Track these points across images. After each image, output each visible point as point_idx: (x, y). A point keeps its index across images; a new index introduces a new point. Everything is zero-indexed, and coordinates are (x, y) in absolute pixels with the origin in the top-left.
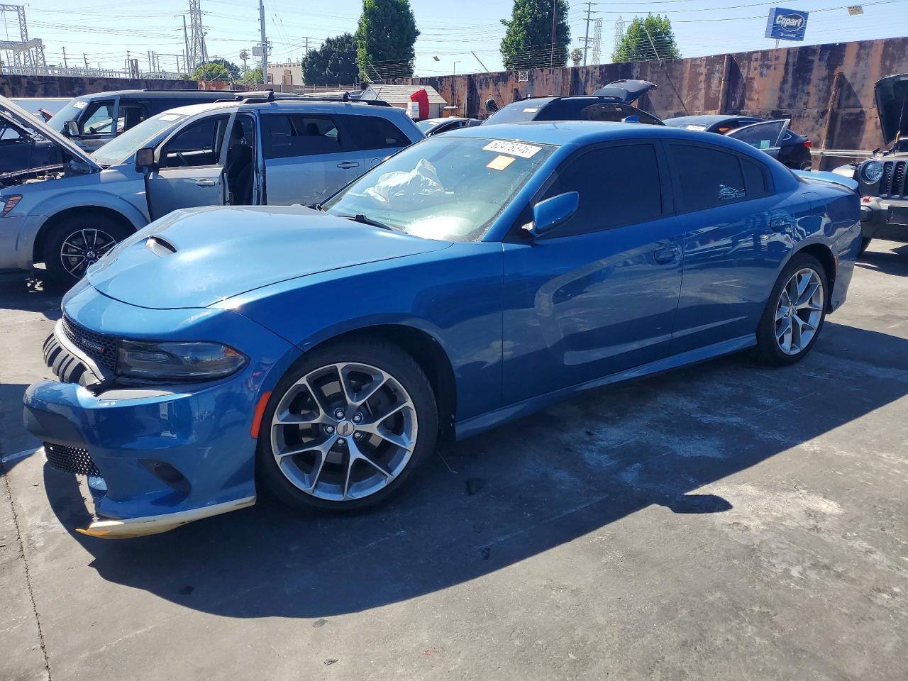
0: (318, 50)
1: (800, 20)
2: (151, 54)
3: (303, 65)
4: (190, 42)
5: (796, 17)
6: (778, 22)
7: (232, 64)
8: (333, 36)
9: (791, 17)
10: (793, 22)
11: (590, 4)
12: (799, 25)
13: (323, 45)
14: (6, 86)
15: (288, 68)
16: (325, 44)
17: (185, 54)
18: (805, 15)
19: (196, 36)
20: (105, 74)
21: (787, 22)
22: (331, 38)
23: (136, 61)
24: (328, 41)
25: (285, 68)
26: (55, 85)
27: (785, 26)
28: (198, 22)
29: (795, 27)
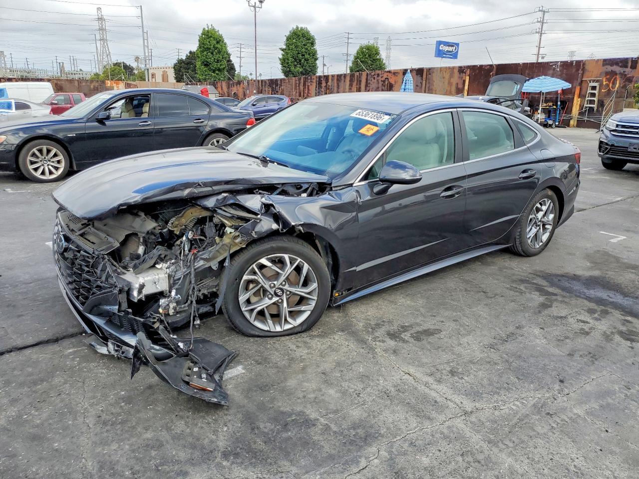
0: (184, 58)
1: (454, 48)
2: (72, 58)
3: (174, 68)
4: (99, 50)
5: (453, 46)
6: (441, 48)
7: (130, 65)
9: (449, 46)
10: (450, 49)
12: (454, 50)
15: (165, 69)
16: (189, 55)
17: (96, 59)
18: (458, 45)
19: (103, 46)
21: (446, 48)
23: (63, 63)
25: (163, 70)
27: (445, 50)
28: (105, 37)
29: (452, 51)
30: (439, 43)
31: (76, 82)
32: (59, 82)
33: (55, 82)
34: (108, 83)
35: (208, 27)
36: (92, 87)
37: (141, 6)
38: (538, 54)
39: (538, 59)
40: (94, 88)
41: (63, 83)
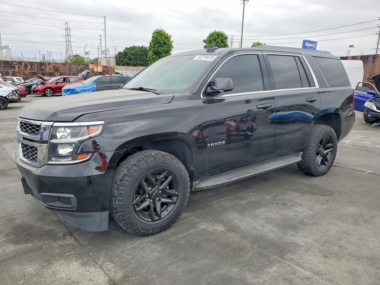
0: (122, 52)
1: (314, 45)
2: (48, 52)
3: (116, 58)
5: (313, 43)
6: (306, 45)
8: (128, 47)
9: (311, 43)
10: (312, 45)
11: (232, 36)
12: (314, 46)
13: (124, 50)
18: (316, 42)
19: (68, 45)
20: (31, 60)
22: (127, 47)
23: (45, 55)
24: (126, 48)
25: (108, 59)
26: (35, 65)
27: (309, 46)
28: (69, 39)
29: (313, 47)
30: (305, 42)
31: (68, 65)
32: (56, 65)
33: (54, 65)
34: (90, 66)
35: (160, 29)
36: (79, 69)
37: (105, 16)
38: (377, 49)
39: (377, 51)
40: (80, 69)
41: (59, 65)
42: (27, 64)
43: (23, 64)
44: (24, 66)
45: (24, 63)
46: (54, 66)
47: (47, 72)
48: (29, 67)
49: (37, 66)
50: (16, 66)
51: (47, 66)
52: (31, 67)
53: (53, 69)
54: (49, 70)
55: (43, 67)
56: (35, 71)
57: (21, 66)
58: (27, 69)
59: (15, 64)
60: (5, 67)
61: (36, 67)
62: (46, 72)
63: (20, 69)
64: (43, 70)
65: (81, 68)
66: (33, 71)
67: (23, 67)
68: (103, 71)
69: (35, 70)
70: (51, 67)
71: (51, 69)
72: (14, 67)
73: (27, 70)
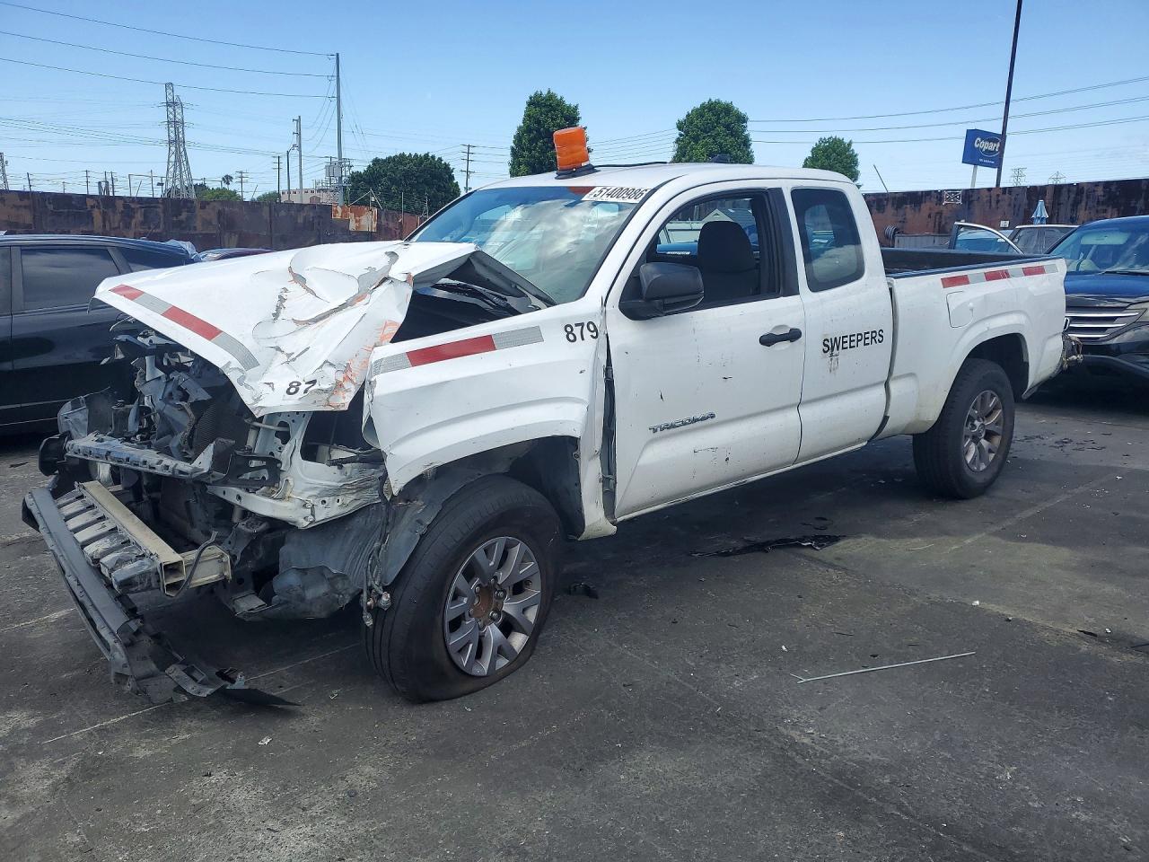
1: (998, 145)
5: (995, 141)
9: (989, 140)
12: (997, 150)
14: (96, 210)
21: (986, 146)
26: (157, 210)
27: (983, 150)
29: (994, 152)
31: (266, 209)
32: (226, 209)
33: (219, 207)
34: (336, 211)
36: (300, 220)
37: (338, 55)
41: (236, 210)
42: (133, 206)
43: (120, 204)
44: (122, 212)
45: (122, 202)
46: (219, 212)
47: (197, 232)
48: (139, 217)
49: (165, 211)
50: (97, 214)
51: (199, 212)
52: (145, 216)
53: (215, 222)
54: (203, 225)
55: (184, 216)
56: (157, 230)
57: (111, 214)
58: (130, 223)
59: (93, 207)
60: (59, 214)
61: (162, 215)
62: (192, 232)
63: (107, 224)
64: (183, 225)
65: (305, 218)
66: (149, 228)
67: (118, 217)
68: (379, 227)
69: (157, 226)
70: (210, 213)
71: (210, 223)
72: (90, 216)
73: (133, 224)
